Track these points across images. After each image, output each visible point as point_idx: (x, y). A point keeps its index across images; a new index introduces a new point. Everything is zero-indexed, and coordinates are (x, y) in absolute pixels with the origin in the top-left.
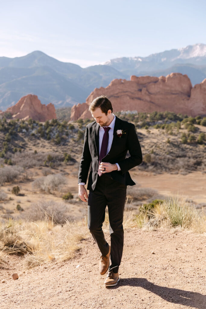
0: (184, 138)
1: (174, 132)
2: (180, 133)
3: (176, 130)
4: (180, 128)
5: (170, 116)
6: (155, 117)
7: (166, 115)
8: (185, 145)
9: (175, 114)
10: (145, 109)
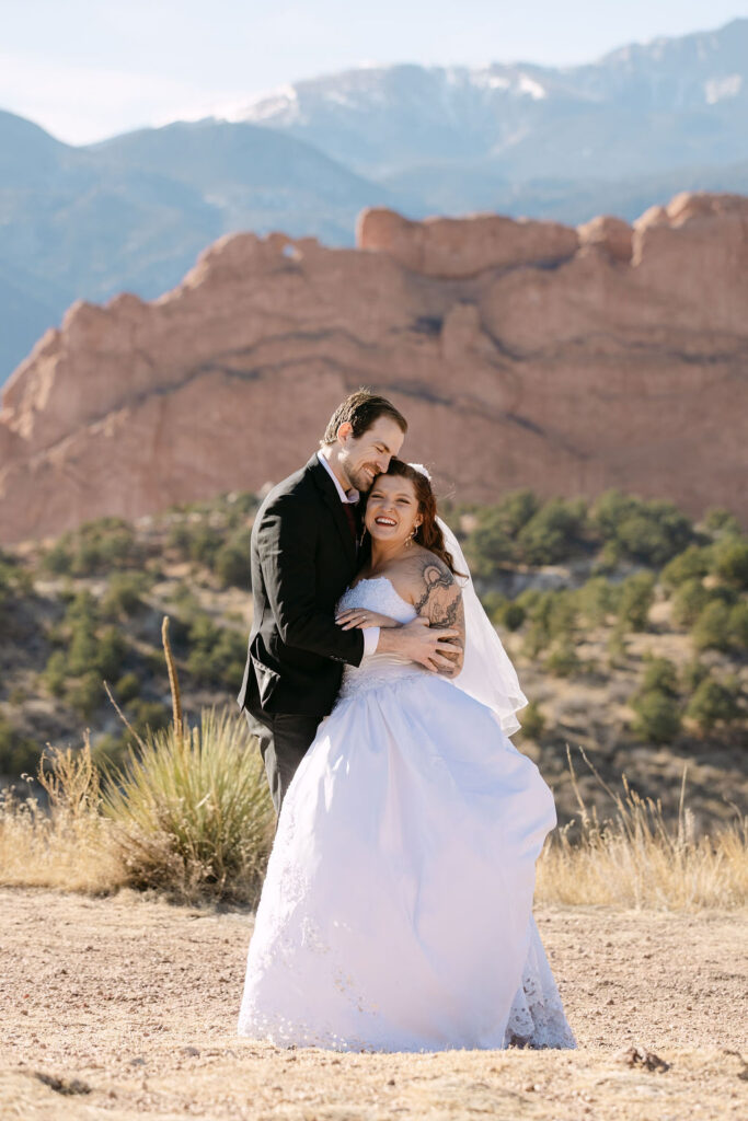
1: (583, 653)
2: (638, 658)
3: (607, 636)
4: (641, 625)
6: (514, 535)
7: (604, 522)
8: (662, 757)
10: (465, 478)
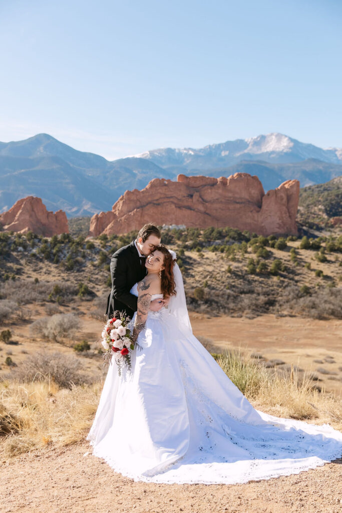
0: (251, 266)
1: (237, 257)
2: (246, 258)
3: (241, 254)
4: (246, 252)
5: (232, 233)
6: (210, 234)
7: (226, 232)
8: (253, 276)
9: (239, 232)
10: (197, 224)
